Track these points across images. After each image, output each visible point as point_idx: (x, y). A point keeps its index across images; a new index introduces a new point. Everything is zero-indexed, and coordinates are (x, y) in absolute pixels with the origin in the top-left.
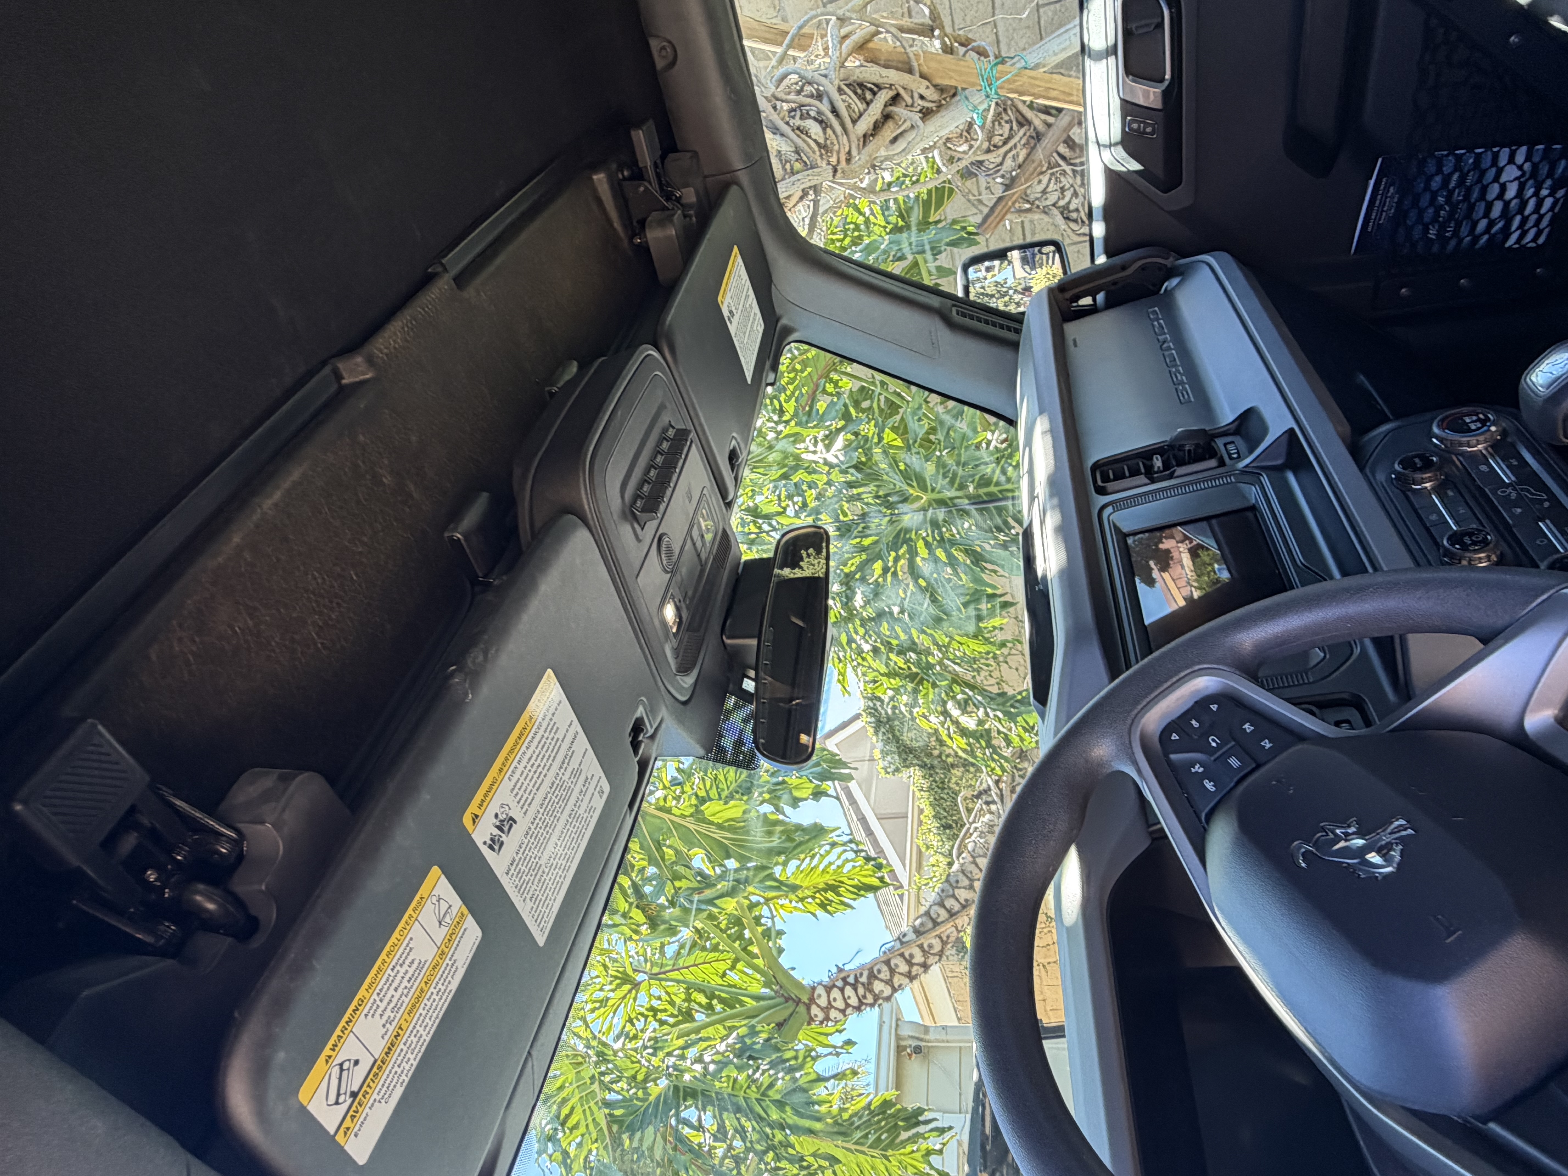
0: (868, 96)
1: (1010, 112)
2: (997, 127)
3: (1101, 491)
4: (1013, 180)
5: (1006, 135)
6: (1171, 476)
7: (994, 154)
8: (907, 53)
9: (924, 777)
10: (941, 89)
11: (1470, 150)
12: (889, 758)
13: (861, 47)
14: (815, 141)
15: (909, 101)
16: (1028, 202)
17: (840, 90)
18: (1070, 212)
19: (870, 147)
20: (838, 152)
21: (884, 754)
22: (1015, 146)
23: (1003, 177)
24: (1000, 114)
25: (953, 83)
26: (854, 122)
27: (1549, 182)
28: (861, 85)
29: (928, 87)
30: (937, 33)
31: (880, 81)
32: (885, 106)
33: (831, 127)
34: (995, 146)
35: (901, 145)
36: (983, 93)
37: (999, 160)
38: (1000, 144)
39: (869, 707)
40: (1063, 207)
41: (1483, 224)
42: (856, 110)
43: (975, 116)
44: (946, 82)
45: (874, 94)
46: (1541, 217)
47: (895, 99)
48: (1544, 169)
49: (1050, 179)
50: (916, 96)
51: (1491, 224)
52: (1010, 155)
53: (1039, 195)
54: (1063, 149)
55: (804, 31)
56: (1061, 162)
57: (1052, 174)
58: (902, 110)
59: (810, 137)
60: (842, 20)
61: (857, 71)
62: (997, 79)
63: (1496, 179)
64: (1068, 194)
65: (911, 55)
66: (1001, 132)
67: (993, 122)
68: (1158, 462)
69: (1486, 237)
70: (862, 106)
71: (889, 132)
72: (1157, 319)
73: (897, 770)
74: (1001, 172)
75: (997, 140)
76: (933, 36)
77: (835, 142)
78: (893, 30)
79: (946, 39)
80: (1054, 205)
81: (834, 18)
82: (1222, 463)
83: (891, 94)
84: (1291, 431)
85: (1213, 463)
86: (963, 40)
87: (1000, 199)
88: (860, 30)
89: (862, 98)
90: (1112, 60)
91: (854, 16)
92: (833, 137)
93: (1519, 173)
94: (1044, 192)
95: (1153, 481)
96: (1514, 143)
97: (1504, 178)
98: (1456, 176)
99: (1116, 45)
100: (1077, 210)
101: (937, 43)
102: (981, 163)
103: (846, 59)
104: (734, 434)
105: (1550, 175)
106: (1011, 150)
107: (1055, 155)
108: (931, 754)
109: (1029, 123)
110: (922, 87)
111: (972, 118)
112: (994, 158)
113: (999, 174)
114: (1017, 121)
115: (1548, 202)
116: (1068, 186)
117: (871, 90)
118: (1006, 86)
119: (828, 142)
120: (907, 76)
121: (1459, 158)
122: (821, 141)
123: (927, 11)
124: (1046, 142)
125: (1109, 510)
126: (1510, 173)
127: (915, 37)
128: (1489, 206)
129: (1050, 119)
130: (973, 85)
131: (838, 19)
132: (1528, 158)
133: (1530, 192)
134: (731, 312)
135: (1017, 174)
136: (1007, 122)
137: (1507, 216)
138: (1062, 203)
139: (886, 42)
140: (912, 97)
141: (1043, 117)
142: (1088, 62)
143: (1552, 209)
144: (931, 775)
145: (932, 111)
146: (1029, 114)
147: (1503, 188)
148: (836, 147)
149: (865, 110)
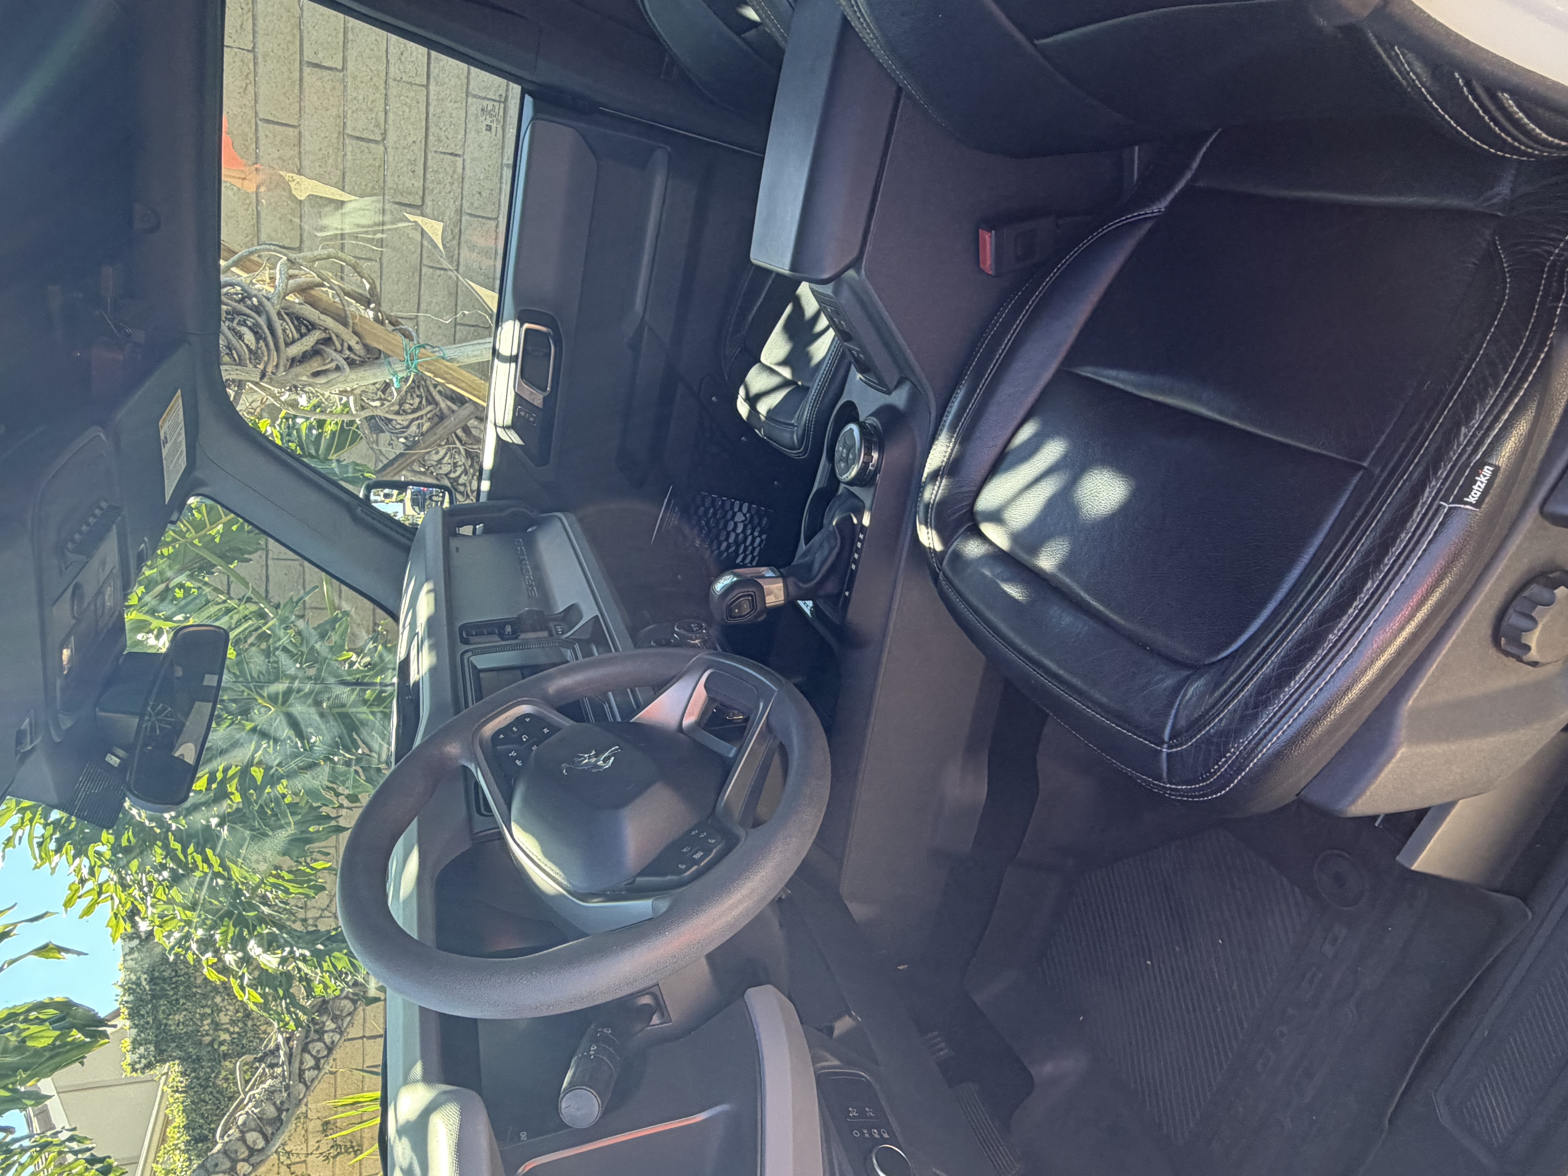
0: (303, 330)
1: (422, 390)
2: (409, 397)
3: (465, 642)
4: (415, 443)
5: (416, 405)
6: (516, 638)
7: (403, 418)
8: (345, 311)
9: (183, 1074)
10: (367, 348)
11: (720, 496)
12: (142, 1050)
13: (303, 290)
14: (247, 345)
15: (339, 347)
16: (424, 466)
17: (279, 314)
18: (459, 484)
19: (297, 369)
20: (266, 364)
21: (136, 1044)
22: (422, 417)
23: (406, 438)
24: (413, 388)
25: (380, 347)
26: (287, 345)
27: (758, 529)
28: (298, 318)
29: (357, 343)
30: (372, 306)
31: (317, 321)
32: (317, 343)
33: (265, 340)
34: (404, 411)
35: (322, 380)
36: (405, 364)
37: (405, 423)
38: (409, 411)
39: (130, 981)
40: (453, 478)
41: (724, 545)
42: (290, 335)
43: (394, 380)
44: (375, 345)
45: (309, 331)
46: (754, 548)
47: (328, 341)
48: (756, 521)
49: (446, 454)
50: (346, 345)
51: (729, 547)
52: (416, 423)
53: (435, 463)
54: (460, 432)
55: (252, 257)
56: (457, 442)
57: (449, 449)
58: (332, 352)
59: (243, 341)
60: (292, 263)
61: (298, 306)
62: (419, 358)
63: (733, 518)
64: (459, 470)
65: (348, 313)
66: (411, 402)
67: (406, 392)
68: (509, 629)
69: (725, 554)
70: (296, 336)
71: (315, 365)
72: (521, 546)
73: (149, 1066)
74: (406, 434)
75: (407, 407)
76: (369, 307)
77: (266, 354)
78: (336, 288)
79: (380, 314)
80: (446, 475)
81: (285, 258)
82: (551, 635)
83: (324, 335)
84: (597, 616)
85: (545, 634)
86: (393, 321)
87: (401, 455)
88: (307, 276)
89: (298, 330)
90: (513, 365)
91: (304, 263)
92: (264, 348)
93: (744, 518)
94: (440, 461)
95: (503, 639)
96: (743, 501)
97: (736, 519)
98: (711, 511)
99: (517, 356)
100: (464, 485)
101: (371, 314)
102: (390, 421)
103: (288, 295)
104: (146, 539)
105: (759, 524)
106: (417, 419)
107: (453, 435)
108: (201, 1043)
109: (437, 404)
110: (353, 341)
111: (391, 380)
112: (402, 420)
113: (403, 435)
114: (427, 399)
115: (758, 540)
116: (460, 463)
117: (306, 326)
118: (425, 365)
119: (259, 351)
120: (342, 327)
121: (713, 499)
122: (253, 347)
123: (368, 286)
124: (446, 423)
125: (470, 654)
126: (739, 517)
127: (353, 301)
128: (728, 534)
129: (454, 407)
130: (398, 355)
131: (288, 260)
132: (749, 511)
133: (749, 532)
134: (166, 438)
135: (418, 441)
136: (418, 396)
137: (737, 544)
138: (452, 475)
139: (327, 294)
140: (342, 345)
141: (449, 403)
142: (496, 361)
143: (760, 545)
144: (194, 1070)
145: (356, 364)
146: (438, 397)
147: (736, 524)
148: (266, 358)
149: (298, 340)
